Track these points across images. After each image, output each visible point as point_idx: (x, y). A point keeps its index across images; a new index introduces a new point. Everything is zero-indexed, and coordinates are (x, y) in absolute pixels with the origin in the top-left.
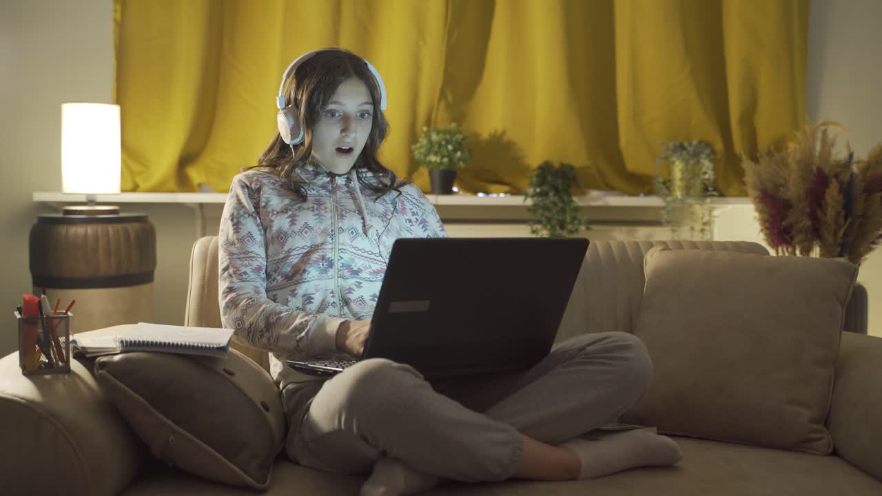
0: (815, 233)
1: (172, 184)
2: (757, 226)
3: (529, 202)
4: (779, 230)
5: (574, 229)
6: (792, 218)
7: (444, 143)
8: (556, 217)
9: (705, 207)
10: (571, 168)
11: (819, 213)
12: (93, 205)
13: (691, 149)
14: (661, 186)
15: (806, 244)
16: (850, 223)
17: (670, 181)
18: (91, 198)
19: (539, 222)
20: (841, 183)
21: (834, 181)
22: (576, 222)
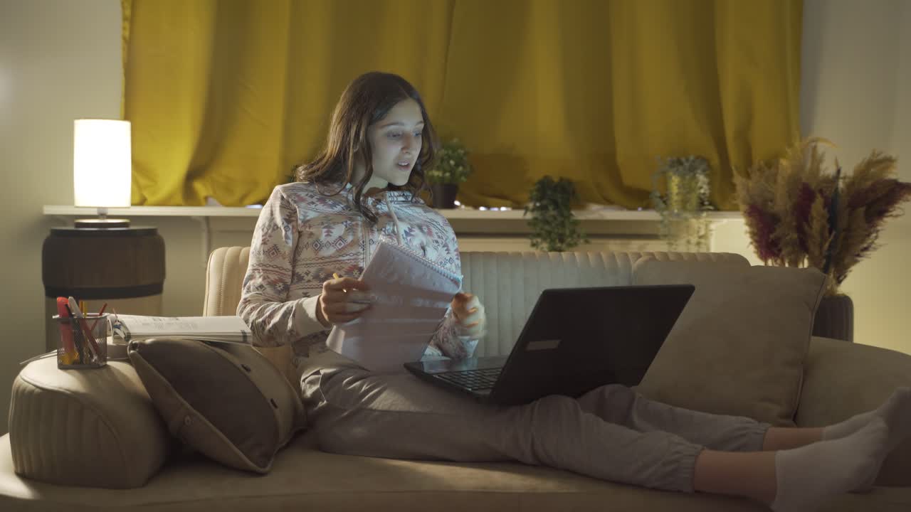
0: (802, 247)
1: (179, 198)
2: (747, 239)
3: (529, 216)
4: (767, 242)
5: (572, 242)
6: (779, 231)
7: (446, 157)
8: (556, 230)
9: (702, 221)
10: (570, 182)
11: (806, 228)
12: (104, 218)
13: (687, 165)
14: (658, 200)
15: (793, 256)
16: (835, 236)
17: (667, 195)
18: (102, 212)
19: (538, 235)
20: (826, 198)
21: (818, 195)
22: (575, 236)
